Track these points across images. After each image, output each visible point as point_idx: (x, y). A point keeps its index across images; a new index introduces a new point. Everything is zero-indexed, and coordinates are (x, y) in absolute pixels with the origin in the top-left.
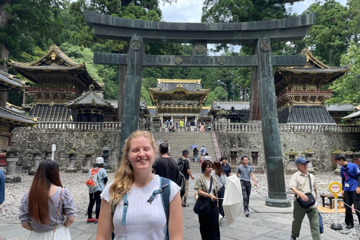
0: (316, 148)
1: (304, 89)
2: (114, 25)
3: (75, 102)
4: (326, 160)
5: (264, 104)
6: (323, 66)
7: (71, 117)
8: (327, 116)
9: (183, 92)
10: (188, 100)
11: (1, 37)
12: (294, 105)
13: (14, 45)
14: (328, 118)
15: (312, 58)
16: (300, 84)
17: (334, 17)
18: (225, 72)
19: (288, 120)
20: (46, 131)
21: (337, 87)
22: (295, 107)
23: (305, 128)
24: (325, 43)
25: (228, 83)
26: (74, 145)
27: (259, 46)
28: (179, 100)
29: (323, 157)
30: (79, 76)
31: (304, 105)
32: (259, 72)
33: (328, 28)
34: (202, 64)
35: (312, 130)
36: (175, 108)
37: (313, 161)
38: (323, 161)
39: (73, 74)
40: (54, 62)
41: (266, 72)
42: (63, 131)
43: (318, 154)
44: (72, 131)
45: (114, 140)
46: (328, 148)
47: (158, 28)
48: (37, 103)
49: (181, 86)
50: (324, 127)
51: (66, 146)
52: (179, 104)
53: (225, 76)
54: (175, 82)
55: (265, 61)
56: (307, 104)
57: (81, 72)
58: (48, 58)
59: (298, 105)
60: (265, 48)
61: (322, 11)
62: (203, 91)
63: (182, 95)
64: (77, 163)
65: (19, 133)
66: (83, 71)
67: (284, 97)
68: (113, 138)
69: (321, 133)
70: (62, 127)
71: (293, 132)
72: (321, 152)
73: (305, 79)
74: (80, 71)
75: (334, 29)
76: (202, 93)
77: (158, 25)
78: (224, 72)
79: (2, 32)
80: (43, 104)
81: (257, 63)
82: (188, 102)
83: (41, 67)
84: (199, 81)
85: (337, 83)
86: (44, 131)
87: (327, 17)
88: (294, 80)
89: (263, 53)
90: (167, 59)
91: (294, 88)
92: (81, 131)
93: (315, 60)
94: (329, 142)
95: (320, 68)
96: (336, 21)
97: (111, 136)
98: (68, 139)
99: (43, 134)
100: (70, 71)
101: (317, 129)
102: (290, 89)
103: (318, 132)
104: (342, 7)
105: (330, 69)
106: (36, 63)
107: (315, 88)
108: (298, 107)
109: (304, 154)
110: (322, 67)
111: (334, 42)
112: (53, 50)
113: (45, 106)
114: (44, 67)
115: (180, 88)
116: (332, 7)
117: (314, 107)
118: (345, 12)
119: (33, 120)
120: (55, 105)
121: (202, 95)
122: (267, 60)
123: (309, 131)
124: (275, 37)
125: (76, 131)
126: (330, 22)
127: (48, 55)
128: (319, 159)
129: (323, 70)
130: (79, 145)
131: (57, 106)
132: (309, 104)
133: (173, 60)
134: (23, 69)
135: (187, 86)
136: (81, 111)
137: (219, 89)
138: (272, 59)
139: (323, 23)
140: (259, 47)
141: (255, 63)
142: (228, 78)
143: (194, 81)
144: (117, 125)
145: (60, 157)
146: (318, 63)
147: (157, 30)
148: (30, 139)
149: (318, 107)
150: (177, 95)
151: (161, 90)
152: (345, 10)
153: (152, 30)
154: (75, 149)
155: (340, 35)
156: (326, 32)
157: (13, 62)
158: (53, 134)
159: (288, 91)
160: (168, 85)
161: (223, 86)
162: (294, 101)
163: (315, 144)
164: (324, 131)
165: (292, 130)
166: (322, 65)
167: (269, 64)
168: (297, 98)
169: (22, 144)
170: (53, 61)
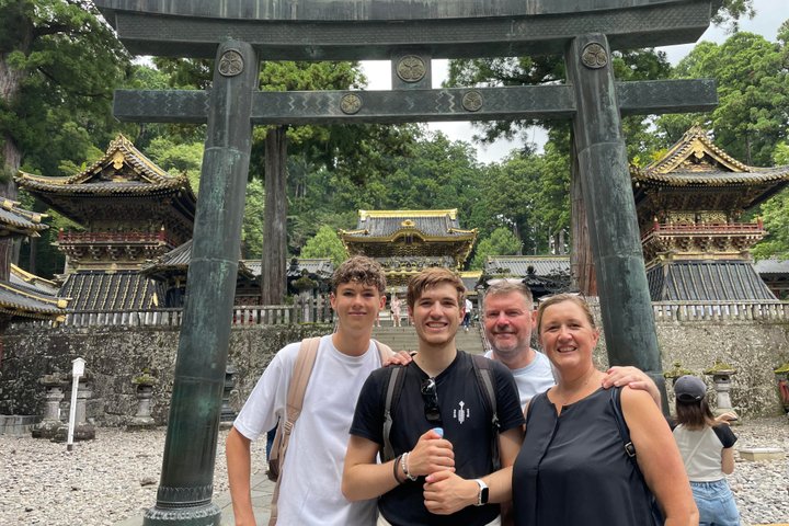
0: (736, 359)
1: (696, 220)
2: (173, 12)
3: (160, 262)
4: (764, 389)
5: (600, 216)
6: (739, 168)
7: (155, 298)
8: (756, 283)
9: (416, 239)
10: (429, 255)
11: (4, 122)
12: (675, 258)
13: (34, 140)
14: (758, 288)
15: (710, 149)
16: (686, 210)
17: (752, 68)
18: (513, 198)
19: (664, 294)
20: (91, 331)
21: (772, 218)
22: (677, 263)
23: (706, 312)
24: (735, 124)
25: (521, 220)
26: (154, 363)
27: (577, 56)
28: (409, 255)
29: (755, 382)
30: (175, 205)
31: (700, 258)
32: (582, 126)
33: (738, 93)
34: (418, 111)
35: (725, 317)
36: (399, 274)
37: (732, 392)
38: (756, 392)
39: (161, 200)
40: (121, 175)
41: (602, 125)
42: (130, 329)
43: (744, 374)
44: (150, 330)
45: (249, 348)
46: (765, 358)
47: (294, 18)
48: (79, 268)
49: (412, 224)
50: (752, 309)
51: (135, 365)
52: (409, 265)
53: (513, 205)
54: (400, 216)
55: (598, 95)
56: (707, 257)
57: (180, 194)
58: (107, 167)
59: (684, 258)
60: (596, 61)
61: (722, 55)
62: (461, 233)
63: (416, 245)
64: (159, 406)
65: (28, 337)
66: (183, 192)
67: (652, 241)
68: (247, 345)
69: (748, 322)
70: (127, 320)
71: (677, 323)
72: (749, 369)
73: (697, 198)
74: (177, 192)
75: (752, 95)
76: (460, 239)
77: (294, 9)
78: (511, 196)
79: (6, 110)
80: (91, 268)
81: (575, 105)
82: (428, 260)
83: (89, 185)
84: (453, 213)
85: (771, 210)
86: (85, 331)
87: (736, 69)
88: (672, 200)
89: (590, 72)
90: (320, 100)
91: (674, 218)
92: (170, 330)
93: (717, 154)
94: (768, 345)
95: (732, 171)
96: (757, 75)
97: (241, 340)
98: (140, 350)
99: (83, 339)
100: (153, 192)
101: (736, 313)
102: (662, 222)
103: (738, 319)
104: (768, 45)
105: (756, 174)
106: (79, 178)
107: (721, 217)
108: (685, 263)
109: (709, 374)
110: (736, 170)
111: (755, 122)
112: (118, 149)
113: (97, 273)
114: (95, 187)
115: (408, 229)
116: (746, 46)
117: (724, 263)
118: (775, 56)
119: (56, 306)
120: (119, 272)
121: (461, 243)
122: (604, 94)
123: (717, 318)
124: (622, 32)
125: (160, 330)
126: (743, 78)
127: (107, 159)
128: (745, 387)
129: (737, 176)
130: (164, 362)
131: (125, 273)
132: (712, 257)
133: (336, 103)
134: (47, 191)
135: (427, 224)
136: (174, 283)
137: (501, 234)
138: (617, 94)
139: (728, 82)
140: (577, 60)
141: (570, 104)
142: (521, 211)
143: (442, 213)
144: (255, 314)
145: (121, 391)
146: (726, 160)
147: (290, 23)
148: (52, 351)
149: (732, 263)
150: (403, 244)
151: (366, 233)
152: (777, 50)
153: (277, 23)
154: (155, 373)
155: (769, 107)
156: (735, 101)
157: (26, 175)
158: (105, 337)
159: (658, 226)
160: (382, 223)
161: (510, 227)
162: (674, 249)
163: (733, 349)
164: (754, 319)
165: (675, 318)
166: (735, 166)
167: (608, 104)
168: (681, 243)
169: (33, 363)
170: (118, 173)
